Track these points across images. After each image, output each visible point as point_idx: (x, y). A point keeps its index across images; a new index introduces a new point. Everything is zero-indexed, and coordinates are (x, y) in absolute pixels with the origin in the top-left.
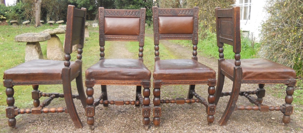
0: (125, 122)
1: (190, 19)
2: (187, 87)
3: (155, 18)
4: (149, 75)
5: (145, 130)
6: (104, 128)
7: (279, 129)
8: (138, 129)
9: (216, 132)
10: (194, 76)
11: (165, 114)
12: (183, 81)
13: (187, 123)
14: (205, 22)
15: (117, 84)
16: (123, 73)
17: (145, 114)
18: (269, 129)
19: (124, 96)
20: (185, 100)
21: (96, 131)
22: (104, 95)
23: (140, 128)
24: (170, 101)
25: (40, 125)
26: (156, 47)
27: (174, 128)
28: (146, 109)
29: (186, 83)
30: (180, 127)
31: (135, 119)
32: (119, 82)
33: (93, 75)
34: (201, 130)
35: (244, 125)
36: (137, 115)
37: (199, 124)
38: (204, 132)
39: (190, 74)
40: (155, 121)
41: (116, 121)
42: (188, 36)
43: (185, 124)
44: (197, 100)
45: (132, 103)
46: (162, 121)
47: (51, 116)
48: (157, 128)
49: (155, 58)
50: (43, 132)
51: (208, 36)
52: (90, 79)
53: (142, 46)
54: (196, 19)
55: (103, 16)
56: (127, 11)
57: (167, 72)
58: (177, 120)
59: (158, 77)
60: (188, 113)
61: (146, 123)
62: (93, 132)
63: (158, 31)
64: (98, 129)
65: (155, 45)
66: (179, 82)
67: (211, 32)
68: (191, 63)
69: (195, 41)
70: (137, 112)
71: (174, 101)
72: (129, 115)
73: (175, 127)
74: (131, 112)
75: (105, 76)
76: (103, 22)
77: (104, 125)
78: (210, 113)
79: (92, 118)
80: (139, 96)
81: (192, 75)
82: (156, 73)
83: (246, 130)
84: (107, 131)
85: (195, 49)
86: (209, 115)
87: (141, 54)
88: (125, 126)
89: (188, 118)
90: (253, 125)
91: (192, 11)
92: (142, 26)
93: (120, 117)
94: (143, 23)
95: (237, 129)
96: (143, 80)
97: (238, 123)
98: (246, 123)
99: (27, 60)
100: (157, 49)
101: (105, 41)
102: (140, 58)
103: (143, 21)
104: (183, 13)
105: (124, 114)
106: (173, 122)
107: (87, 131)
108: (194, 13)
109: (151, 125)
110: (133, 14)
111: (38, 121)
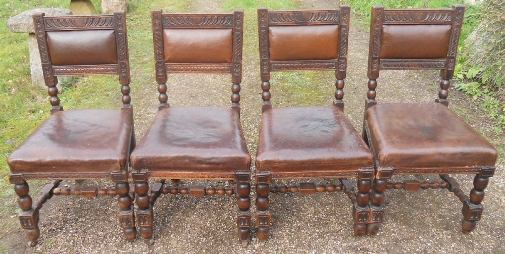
0: (208, 224)
3: (262, 31)
4: (247, 163)
6: (172, 242)
7: (484, 252)
10: (332, 164)
12: (312, 173)
13: (317, 231)
16: (200, 160)
17: (241, 224)
20: (316, 187)
24: (289, 189)
25: (61, 232)
26: (265, 84)
27: (294, 244)
28: (244, 216)
30: (304, 242)
31: (226, 215)
32: (193, 175)
33: (145, 163)
34: (341, 249)
35: (421, 238)
37: (340, 233)
39: (324, 161)
40: (260, 234)
41: (192, 221)
42: (328, 64)
43: (313, 232)
44: (339, 188)
45: (219, 191)
48: (263, 244)
49: (263, 104)
50: (66, 251)
52: (140, 171)
53: (238, 83)
54: (345, 31)
55: (161, 28)
56: (206, 16)
59: (264, 166)
61: (244, 236)
62: (151, 251)
63: (267, 54)
64: (161, 242)
65: (263, 80)
66: (302, 173)
69: (342, 72)
72: (216, 205)
73: (296, 242)
75: (166, 165)
77: (172, 232)
78: (359, 221)
82: (260, 159)
84: (175, 250)
85: (339, 87)
86: (357, 224)
87: (235, 96)
88: (207, 237)
89: (321, 216)
90: (436, 239)
91: (336, 15)
92: (236, 45)
93: (200, 209)
94: (239, 39)
95: (406, 250)
96: (237, 172)
97: (411, 232)
98: (424, 233)
99: (33, 63)
100: (266, 89)
101: (166, 75)
102: (235, 105)
103: (238, 35)
104: (317, 19)
105: (207, 201)
106: (292, 225)
107: (142, 249)
108: (341, 17)
109: (252, 233)
110: (218, 22)
111: (58, 222)
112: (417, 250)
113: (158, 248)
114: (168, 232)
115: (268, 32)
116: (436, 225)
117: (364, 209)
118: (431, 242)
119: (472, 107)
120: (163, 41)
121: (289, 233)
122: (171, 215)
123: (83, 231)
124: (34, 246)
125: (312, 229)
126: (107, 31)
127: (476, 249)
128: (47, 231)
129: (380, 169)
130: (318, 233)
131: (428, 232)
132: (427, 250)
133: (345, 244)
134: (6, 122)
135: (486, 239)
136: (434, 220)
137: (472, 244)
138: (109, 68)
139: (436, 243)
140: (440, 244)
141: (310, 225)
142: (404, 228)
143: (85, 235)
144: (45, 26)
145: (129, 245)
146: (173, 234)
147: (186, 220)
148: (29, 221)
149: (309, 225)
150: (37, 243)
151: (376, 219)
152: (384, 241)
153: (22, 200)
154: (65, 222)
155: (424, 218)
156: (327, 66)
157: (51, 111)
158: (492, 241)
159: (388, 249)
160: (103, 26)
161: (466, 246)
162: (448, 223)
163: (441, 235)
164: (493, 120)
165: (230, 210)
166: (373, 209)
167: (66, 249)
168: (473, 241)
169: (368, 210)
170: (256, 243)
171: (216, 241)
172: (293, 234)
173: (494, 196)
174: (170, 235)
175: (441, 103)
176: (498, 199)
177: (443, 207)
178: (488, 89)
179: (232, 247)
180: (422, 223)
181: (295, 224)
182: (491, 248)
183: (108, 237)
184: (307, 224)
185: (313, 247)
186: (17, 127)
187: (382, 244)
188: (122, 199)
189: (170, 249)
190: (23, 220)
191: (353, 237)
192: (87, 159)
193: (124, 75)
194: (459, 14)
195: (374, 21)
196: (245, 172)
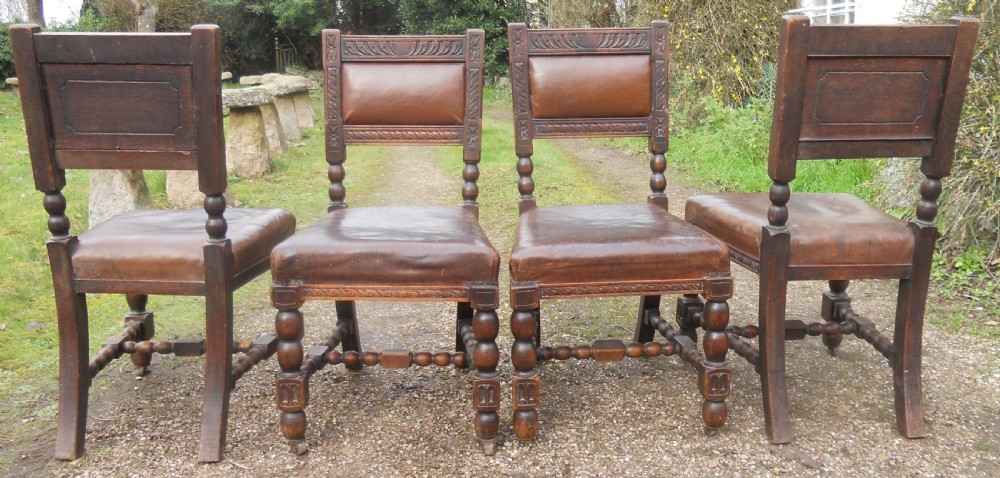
0: (417, 426)
1: (638, 64)
2: (634, 303)
3: (517, 64)
4: (491, 264)
5: (486, 456)
6: (344, 449)
7: (959, 449)
8: (461, 452)
9: (734, 459)
10: (654, 266)
11: (557, 397)
12: (615, 284)
13: (631, 429)
14: (700, 71)
15: (380, 296)
16: (403, 258)
17: (481, 400)
18: (921, 449)
19: (419, 330)
20: (624, 347)
21: (312, 462)
22: (346, 332)
23: (468, 446)
24: (574, 352)
25: (122, 440)
26: (524, 162)
27: (587, 447)
28: (486, 382)
29: (625, 291)
30: (607, 445)
31: (452, 414)
32: (389, 292)
33: (298, 268)
34: (680, 452)
35: (833, 434)
36: (461, 401)
37: (676, 430)
38: (693, 460)
39: (639, 257)
40: (519, 425)
41: (385, 424)
42: (634, 124)
43: (625, 431)
44: (668, 348)
45: (438, 357)
46: (545, 422)
47: (163, 405)
48: (526, 449)
49: (520, 200)
50: (130, 465)
51: (711, 118)
52: (288, 282)
53: (475, 162)
54: (661, 65)
55: (338, 61)
56: (418, 41)
57: (559, 251)
58: (597, 417)
59: (526, 270)
60: (637, 392)
61: (487, 430)
62: (302, 463)
63: (528, 107)
64: (323, 451)
65: (520, 155)
66: (599, 286)
67: (721, 103)
68: (644, 217)
69: (660, 139)
70: (460, 388)
71: (587, 351)
72: (432, 400)
73: (591, 445)
74: (439, 390)
75: (337, 270)
76: (338, 81)
77: (345, 437)
78: (712, 392)
79: (299, 415)
80: (464, 334)
81: (645, 263)
82: (519, 256)
83: (841, 454)
84: (351, 461)
85: (658, 167)
86: (709, 401)
87: (469, 187)
88: (415, 442)
89: (637, 408)
90: (864, 434)
91: (643, 38)
92: (471, 92)
93: (401, 406)
96: (472, 284)
97: (813, 427)
98: (839, 427)
99: (95, 210)
100: (525, 172)
101: (345, 146)
102: (468, 203)
103: (475, 74)
104: (613, 43)
105: (416, 396)
106: (582, 422)
107: (284, 460)
108: (654, 42)
109: (504, 436)
110: (440, 53)
111: (117, 426)
112: (830, 449)
113: (315, 458)
114: (338, 437)
115: (528, 66)
116: (860, 416)
117: (719, 364)
118: (855, 438)
120: (341, 83)
121: (577, 433)
122: (344, 415)
125: (622, 426)
128: (94, 439)
130: (633, 431)
133: (688, 446)
135: (959, 432)
136: (855, 410)
139: (864, 438)
140: (872, 440)
141: (619, 422)
143: (171, 443)
145: (259, 455)
146: (348, 440)
147: (373, 421)
149: (615, 421)
154: (132, 426)
155: (835, 407)
156: (634, 130)
158: (970, 433)
163: (872, 428)
164: (939, 282)
165: (460, 406)
167: (129, 462)
170: (512, 449)
171: (432, 449)
172: (585, 434)
173: (962, 376)
174: (342, 441)
176: (969, 379)
177: (868, 392)
179: (466, 456)
180: (832, 413)
181: (588, 421)
184: (610, 419)
185: (626, 451)
187: (760, 444)
189: (341, 461)
191: (702, 435)
196: (488, 284)
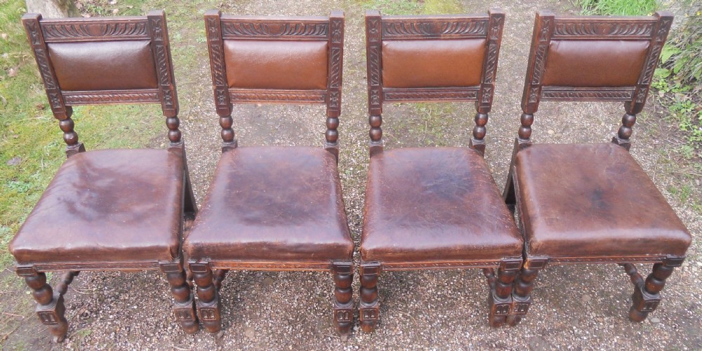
3: (372, 47)
4: (348, 253)
5: (341, 342)
6: (247, 333)
10: (466, 254)
12: (437, 263)
16: (283, 248)
17: (339, 318)
26: (375, 118)
28: (344, 310)
33: (206, 251)
39: (455, 250)
40: (364, 326)
41: (273, 300)
42: (466, 92)
48: (368, 336)
49: (371, 145)
52: (200, 259)
53: (336, 116)
54: (494, 48)
55: (219, 39)
59: (372, 255)
61: (343, 331)
62: (220, 348)
63: (379, 80)
64: (232, 334)
69: (485, 104)
75: (235, 253)
82: (368, 245)
87: (331, 133)
91: (482, 25)
92: (333, 65)
94: (337, 56)
95: (554, 347)
96: (334, 261)
97: (562, 320)
98: (580, 321)
100: (376, 126)
101: (231, 104)
102: (331, 145)
103: (336, 51)
104: (454, 31)
106: (407, 307)
107: (208, 344)
108: (490, 29)
110: (306, 33)
111: (92, 301)
113: (229, 343)
114: (242, 316)
115: (381, 47)
116: (597, 308)
117: (505, 300)
118: (588, 335)
119: (657, 109)
120: (224, 57)
121: (403, 318)
122: (245, 289)
123: (127, 317)
124: (63, 341)
125: (433, 312)
126: (139, 42)
127: (645, 345)
128: (78, 316)
129: (530, 258)
130: (441, 319)
131: (585, 318)
132: (582, 347)
133: (477, 338)
134: (6, 126)
135: (658, 331)
136: (594, 300)
137: (640, 337)
138: (146, 95)
139: (595, 336)
140: (599, 338)
141: (432, 307)
142: (555, 312)
143: (130, 323)
144: (45, 36)
145: (190, 338)
146: (249, 321)
147: (265, 298)
148: (51, 316)
149: (429, 307)
150: (66, 337)
151: (519, 310)
152: (526, 332)
153: (38, 293)
154: (102, 301)
155: (581, 297)
156: (465, 96)
157: (67, 152)
158: (666, 333)
159: (532, 345)
160: (132, 35)
161: (632, 340)
162: (611, 304)
163: (601, 324)
164: (683, 133)
165: (324, 281)
166: (516, 299)
167: (105, 345)
168: (642, 333)
169: (510, 302)
170: (358, 335)
171: (306, 332)
172: (408, 320)
174: (245, 322)
175: (621, 145)
177: (607, 279)
178: (681, 82)
179: (328, 341)
180: (578, 305)
181: (411, 305)
182: (664, 344)
183: (162, 326)
184: (426, 304)
185: (435, 341)
186: (22, 135)
187: (523, 338)
188: (177, 290)
189: (246, 345)
190: (43, 316)
191: (487, 326)
192: (124, 246)
193: (169, 104)
194: (664, 27)
195: (537, 35)
196: (346, 262)
